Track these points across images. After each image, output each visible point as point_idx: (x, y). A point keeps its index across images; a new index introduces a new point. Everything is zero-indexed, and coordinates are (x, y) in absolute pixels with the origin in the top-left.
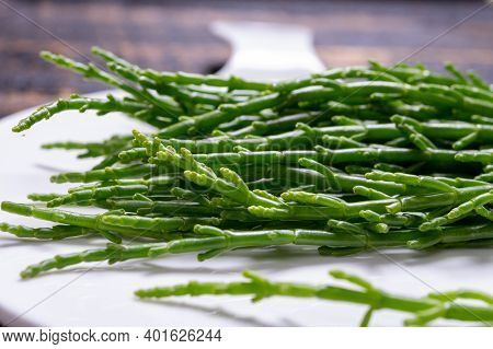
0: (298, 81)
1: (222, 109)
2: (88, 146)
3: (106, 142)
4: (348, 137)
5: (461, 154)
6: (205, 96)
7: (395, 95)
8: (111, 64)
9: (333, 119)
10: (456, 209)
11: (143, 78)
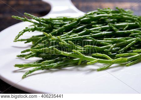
0: (82, 17)
1: (64, 26)
2: (27, 40)
3: (31, 38)
4: (97, 30)
5: (126, 31)
6: (57, 23)
7: (106, 17)
8: (33, 18)
9: (92, 26)
10: (127, 46)
11: (42, 20)
